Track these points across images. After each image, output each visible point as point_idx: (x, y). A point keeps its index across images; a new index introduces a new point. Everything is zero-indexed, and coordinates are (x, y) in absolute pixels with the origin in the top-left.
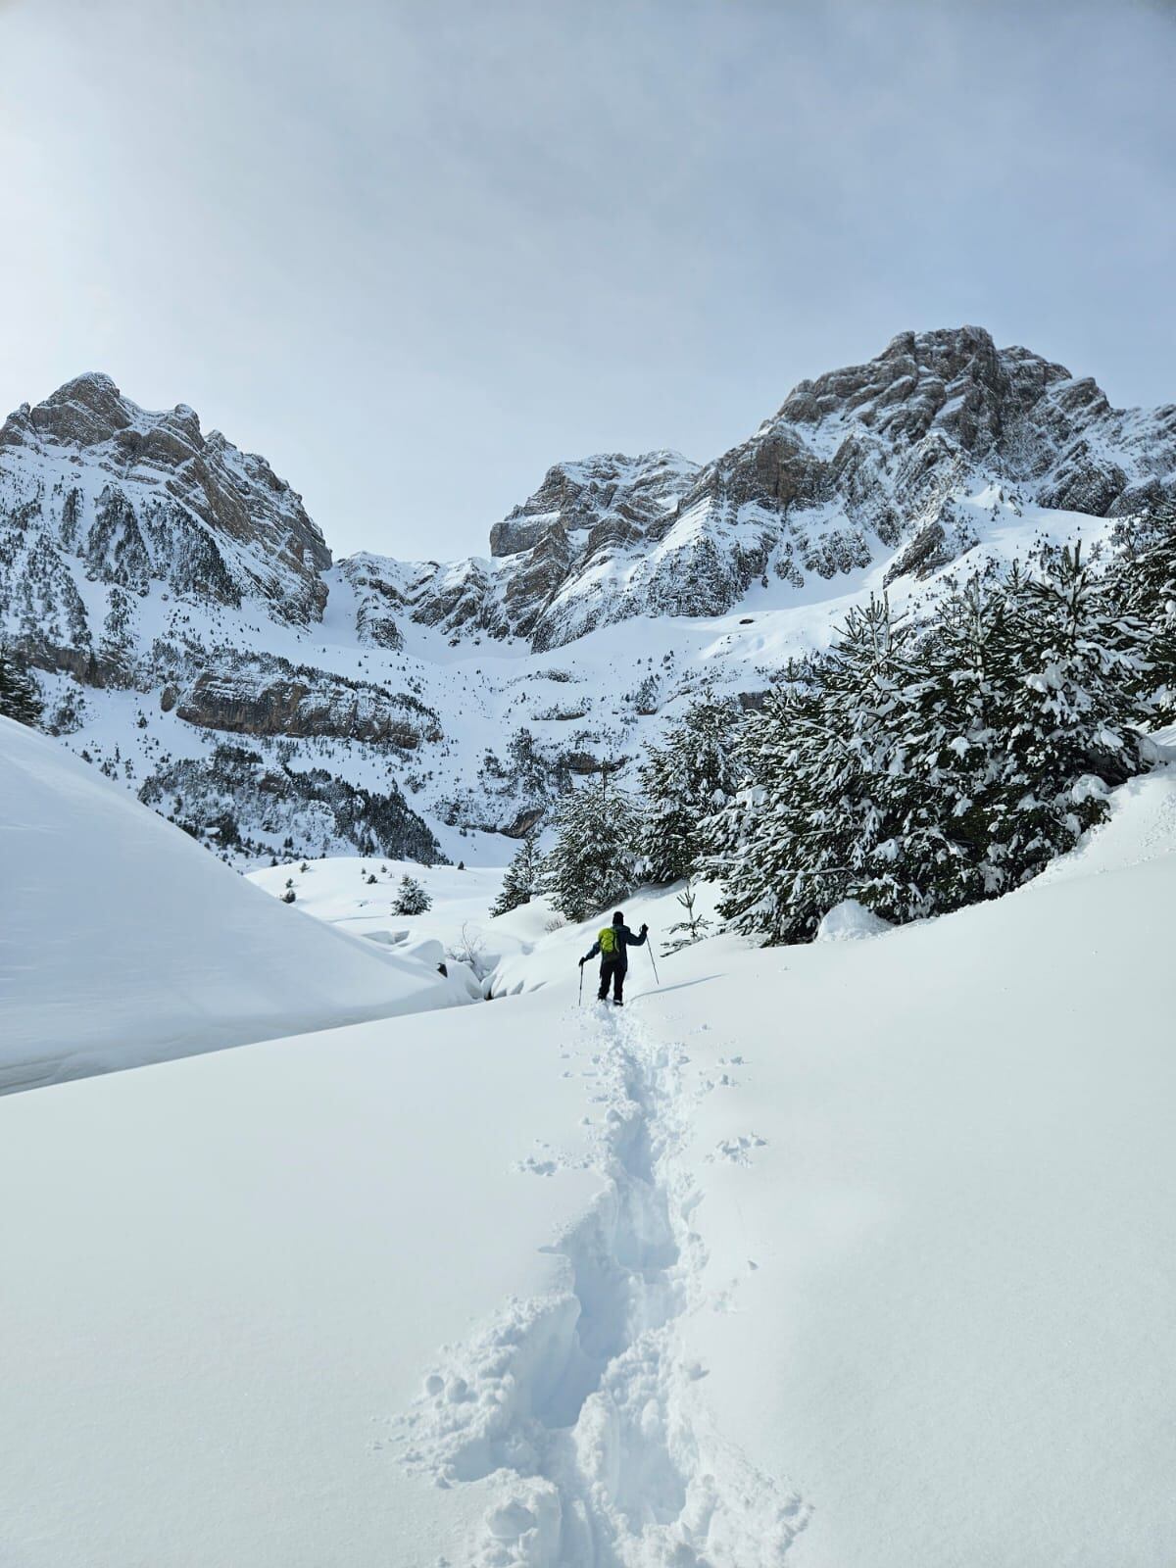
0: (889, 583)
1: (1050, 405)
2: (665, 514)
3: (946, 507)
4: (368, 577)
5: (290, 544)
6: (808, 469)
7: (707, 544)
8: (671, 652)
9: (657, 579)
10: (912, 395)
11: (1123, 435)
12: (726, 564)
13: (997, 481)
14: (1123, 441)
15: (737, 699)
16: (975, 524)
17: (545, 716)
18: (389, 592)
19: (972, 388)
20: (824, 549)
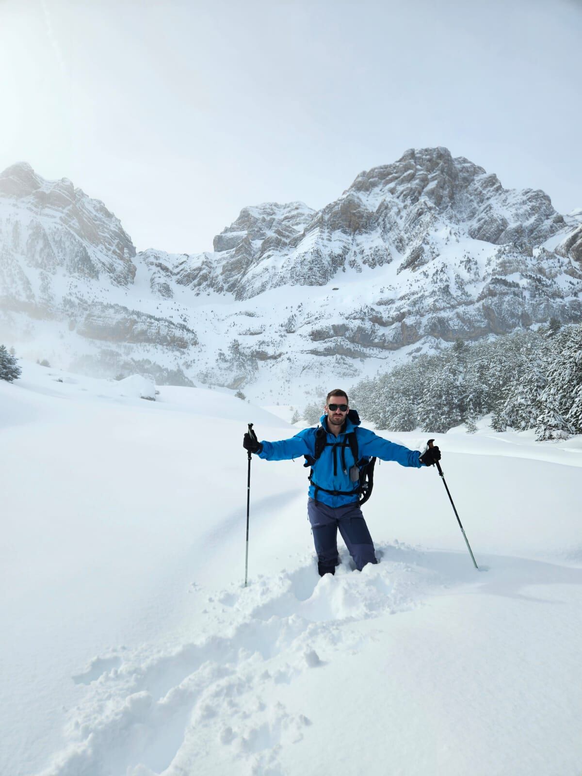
0: (399, 272)
1: (476, 186)
2: (298, 235)
3: (426, 238)
4: (155, 261)
5: (117, 245)
6: (364, 215)
7: (317, 252)
8: (301, 303)
9: (294, 267)
10: (413, 179)
11: (508, 202)
12: (326, 261)
13: (449, 224)
14: (507, 205)
15: (331, 327)
16: (438, 246)
17: (244, 333)
18: (165, 269)
19: (441, 177)
20: (371, 254)
